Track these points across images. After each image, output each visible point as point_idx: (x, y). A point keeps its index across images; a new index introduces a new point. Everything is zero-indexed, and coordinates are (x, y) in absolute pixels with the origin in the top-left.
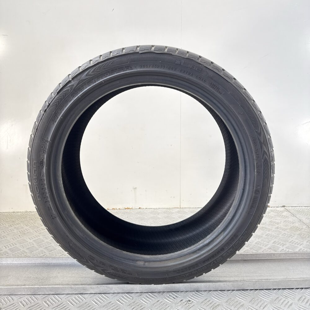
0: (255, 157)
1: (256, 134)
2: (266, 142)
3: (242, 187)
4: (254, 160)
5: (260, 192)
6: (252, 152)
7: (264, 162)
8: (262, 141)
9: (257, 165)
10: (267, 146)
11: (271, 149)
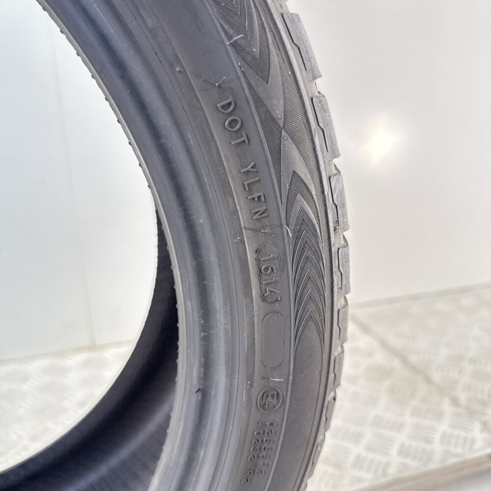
0: (244, 218)
1: (237, 63)
2: (300, 117)
3: (195, 381)
4: (241, 234)
5: (284, 402)
6: (225, 185)
7: (297, 237)
8: (279, 114)
9: (258, 260)
10: (308, 145)
11: (328, 163)
